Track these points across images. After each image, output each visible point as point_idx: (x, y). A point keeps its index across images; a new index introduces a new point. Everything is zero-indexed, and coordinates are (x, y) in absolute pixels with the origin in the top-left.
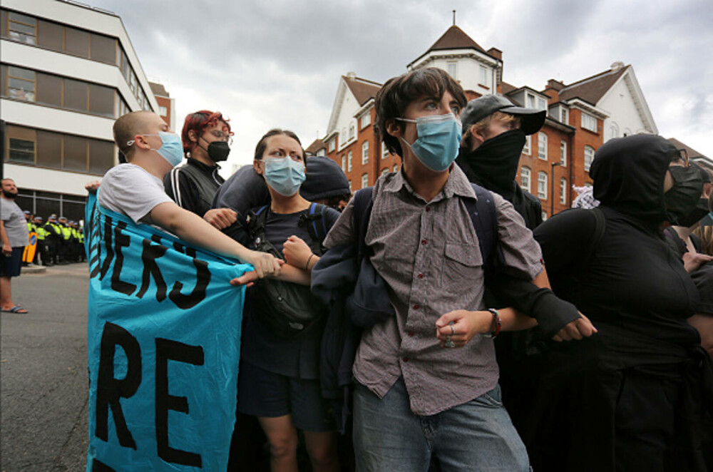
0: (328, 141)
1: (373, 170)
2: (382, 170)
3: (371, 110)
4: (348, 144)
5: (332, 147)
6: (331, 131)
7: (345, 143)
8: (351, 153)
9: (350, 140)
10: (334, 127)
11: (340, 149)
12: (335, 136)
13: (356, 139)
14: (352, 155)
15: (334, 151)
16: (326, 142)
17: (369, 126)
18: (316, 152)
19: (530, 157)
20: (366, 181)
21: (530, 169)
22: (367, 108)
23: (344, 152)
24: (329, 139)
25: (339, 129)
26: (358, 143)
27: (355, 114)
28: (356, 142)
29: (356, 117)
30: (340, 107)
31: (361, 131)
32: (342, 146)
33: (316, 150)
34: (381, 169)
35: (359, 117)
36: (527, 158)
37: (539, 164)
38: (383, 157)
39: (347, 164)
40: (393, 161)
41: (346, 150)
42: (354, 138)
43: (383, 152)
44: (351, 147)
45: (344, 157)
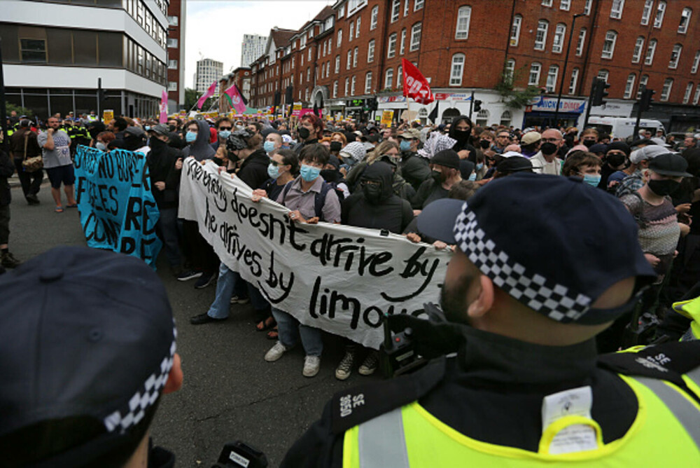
1: (380, 35)
2: (390, 36)
4: (358, 9)
5: (342, 14)
7: (355, 9)
8: (359, 19)
9: (358, 6)
11: (349, 15)
12: (345, 2)
13: (366, 3)
14: (361, 21)
15: (343, 17)
16: (335, 9)
18: (325, 20)
20: (373, 46)
21: (548, 22)
23: (353, 18)
24: (338, 6)
26: (368, 8)
28: (366, 6)
32: (351, 12)
33: (325, 18)
34: (389, 33)
36: (547, 10)
37: (558, 15)
38: (392, 21)
39: (355, 31)
40: (401, 25)
41: (356, 16)
42: (363, 3)
43: (393, 16)
44: (359, 14)
45: (353, 23)
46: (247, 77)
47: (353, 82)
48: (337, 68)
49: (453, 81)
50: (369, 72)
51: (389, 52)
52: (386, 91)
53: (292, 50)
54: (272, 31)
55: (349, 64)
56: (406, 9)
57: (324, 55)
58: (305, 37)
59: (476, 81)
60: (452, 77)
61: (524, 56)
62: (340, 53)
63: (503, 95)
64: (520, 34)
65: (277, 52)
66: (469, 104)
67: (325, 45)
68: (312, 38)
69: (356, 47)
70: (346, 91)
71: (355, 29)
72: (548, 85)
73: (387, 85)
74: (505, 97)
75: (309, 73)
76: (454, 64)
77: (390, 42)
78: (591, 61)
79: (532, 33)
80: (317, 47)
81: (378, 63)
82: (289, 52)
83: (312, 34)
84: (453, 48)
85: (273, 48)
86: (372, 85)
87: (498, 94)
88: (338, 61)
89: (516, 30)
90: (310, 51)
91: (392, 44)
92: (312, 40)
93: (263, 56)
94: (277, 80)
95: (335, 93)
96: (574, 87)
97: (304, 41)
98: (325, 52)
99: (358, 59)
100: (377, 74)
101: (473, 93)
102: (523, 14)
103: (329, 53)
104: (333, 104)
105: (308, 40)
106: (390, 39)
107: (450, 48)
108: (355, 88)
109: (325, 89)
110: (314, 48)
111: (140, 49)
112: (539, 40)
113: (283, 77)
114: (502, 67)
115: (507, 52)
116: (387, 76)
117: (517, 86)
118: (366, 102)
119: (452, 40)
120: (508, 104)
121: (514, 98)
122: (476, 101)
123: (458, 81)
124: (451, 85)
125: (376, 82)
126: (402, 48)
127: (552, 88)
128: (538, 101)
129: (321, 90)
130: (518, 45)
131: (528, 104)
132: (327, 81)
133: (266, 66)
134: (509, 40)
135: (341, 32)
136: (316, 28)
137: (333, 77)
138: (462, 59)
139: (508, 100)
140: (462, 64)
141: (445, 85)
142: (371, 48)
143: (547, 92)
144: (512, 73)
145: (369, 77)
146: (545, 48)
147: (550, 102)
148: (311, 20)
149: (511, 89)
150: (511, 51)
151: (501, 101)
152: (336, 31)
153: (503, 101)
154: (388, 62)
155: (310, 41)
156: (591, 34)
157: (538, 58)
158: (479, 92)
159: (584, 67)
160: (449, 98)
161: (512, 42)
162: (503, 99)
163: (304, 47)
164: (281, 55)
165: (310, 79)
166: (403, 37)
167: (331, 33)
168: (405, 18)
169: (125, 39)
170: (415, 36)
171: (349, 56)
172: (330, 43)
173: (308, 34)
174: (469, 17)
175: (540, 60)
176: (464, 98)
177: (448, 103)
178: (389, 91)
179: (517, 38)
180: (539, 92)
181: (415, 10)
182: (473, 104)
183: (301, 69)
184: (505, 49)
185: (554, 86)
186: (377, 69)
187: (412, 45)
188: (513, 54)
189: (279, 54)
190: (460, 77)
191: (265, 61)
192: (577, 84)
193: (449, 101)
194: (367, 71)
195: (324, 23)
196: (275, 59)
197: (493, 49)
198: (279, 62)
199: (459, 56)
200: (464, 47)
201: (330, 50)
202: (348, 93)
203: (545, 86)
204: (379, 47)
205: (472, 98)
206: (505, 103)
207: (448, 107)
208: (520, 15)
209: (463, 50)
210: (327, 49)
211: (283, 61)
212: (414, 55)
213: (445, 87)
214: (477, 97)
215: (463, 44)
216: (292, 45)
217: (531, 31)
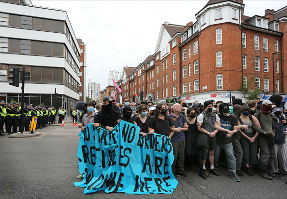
0: (155, 56)
1: (178, 67)
2: (183, 67)
3: (176, 39)
4: (166, 56)
5: (158, 58)
6: (157, 51)
7: (164, 56)
9: (166, 55)
10: (158, 49)
11: (161, 59)
12: (159, 53)
13: (169, 53)
14: (168, 61)
15: (159, 60)
16: (154, 56)
17: (176, 46)
19: (259, 51)
20: (175, 73)
21: (259, 57)
22: (175, 38)
23: (163, 60)
24: (156, 55)
25: (161, 49)
26: (171, 55)
27: (169, 41)
28: (170, 54)
29: (169, 43)
30: (161, 39)
31: (172, 49)
32: (162, 57)
33: (149, 61)
34: (182, 66)
35: (171, 43)
36: (258, 52)
37: (264, 54)
38: (183, 61)
39: (165, 66)
40: (188, 62)
41: (165, 59)
42: (168, 53)
43: (183, 58)
44: (167, 58)
45: (164, 62)
46: (113, 90)
47: (167, 90)
48: (158, 84)
49: (218, 88)
50: (174, 85)
51: (183, 75)
52: (184, 95)
53: (134, 77)
54: (124, 68)
55: (163, 82)
56: (190, 55)
57: (150, 78)
58: (140, 70)
59: (230, 87)
60: (217, 86)
61: (251, 74)
62: (159, 77)
63: (244, 94)
64: (247, 63)
65: (127, 78)
66: (229, 99)
67: (150, 74)
68: (144, 70)
69: (167, 73)
70: (163, 95)
71: (165, 65)
72: (265, 88)
73: (184, 91)
74: (245, 95)
75: (143, 87)
76: (217, 79)
77: (183, 70)
78: (285, 75)
79: (252, 63)
80: (147, 75)
81: (178, 81)
82: (133, 77)
83: (144, 69)
84: (216, 71)
85: (125, 76)
86: (177, 91)
87: (241, 93)
88: (158, 81)
89: (244, 62)
90: (143, 77)
91: (185, 71)
92: (144, 71)
93: (120, 80)
94: (128, 91)
95: (158, 96)
96: (278, 89)
97: (140, 72)
98: (151, 77)
99: (168, 79)
100: (178, 86)
101: (230, 93)
102: (247, 54)
103: (153, 77)
104: (157, 102)
105: (142, 71)
106: (183, 69)
107: (214, 71)
108: (168, 94)
109: (152, 94)
110: (145, 75)
111: (70, 76)
112: (256, 66)
113: (131, 90)
114: (241, 80)
115: (242, 72)
116: (184, 87)
117: (250, 89)
118: (174, 100)
119: (215, 68)
120: (247, 98)
121: (250, 95)
122: (232, 97)
123: (221, 87)
124: (217, 89)
125: (178, 90)
126: (190, 73)
127: (267, 90)
128: (263, 96)
129: (150, 95)
130: (247, 69)
131: (257, 98)
132: (153, 90)
133: (122, 84)
134: (242, 67)
135: (158, 67)
136: (146, 66)
137: (156, 89)
138: (221, 76)
139: (247, 96)
140: (222, 79)
141: (214, 89)
142: (174, 73)
143: (265, 92)
144: (246, 82)
145: (174, 88)
146: (260, 70)
147: (268, 97)
148: (142, 62)
149: (247, 91)
150: (244, 72)
151: (243, 97)
152: (155, 67)
153: (244, 97)
154: (184, 80)
155: (143, 72)
156: (282, 62)
157: (258, 75)
158: (233, 93)
159: (282, 79)
160: (217, 96)
161: (243, 67)
162: (244, 95)
163: (140, 75)
164: (129, 79)
165: (144, 90)
166: (190, 68)
167: (153, 67)
168: (189, 58)
169: (64, 71)
170: (196, 67)
171: (163, 78)
172: (153, 72)
173: (142, 68)
174: (221, 56)
175: (259, 76)
176: (225, 96)
177: (218, 99)
178: (186, 94)
179: (246, 65)
180: (262, 92)
181: (194, 55)
182: (231, 99)
183: (139, 86)
184: (241, 71)
185: (268, 88)
186: (178, 83)
187: (195, 71)
188: (245, 73)
189: (128, 79)
190: (222, 85)
191: (121, 82)
192: (280, 87)
193: (218, 98)
194: (173, 85)
195: (149, 63)
196: (126, 81)
197: (236, 71)
198: (128, 82)
199: (219, 75)
200: (221, 70)
201: (153, 75)
202: (164, 96)
203: (264, 89)
204: (178, 73)
205: (231, 95)
206: (246, 97)
207: (218, 101)
208: (245, 54)
209: (221, 72)
210: (152, 75)
211: (130, 82)
212: (196, 76)
213: (215, 91)
214: (233, 95)
215: (221, 69)
216: (134, 74)
217: (252, 62)
